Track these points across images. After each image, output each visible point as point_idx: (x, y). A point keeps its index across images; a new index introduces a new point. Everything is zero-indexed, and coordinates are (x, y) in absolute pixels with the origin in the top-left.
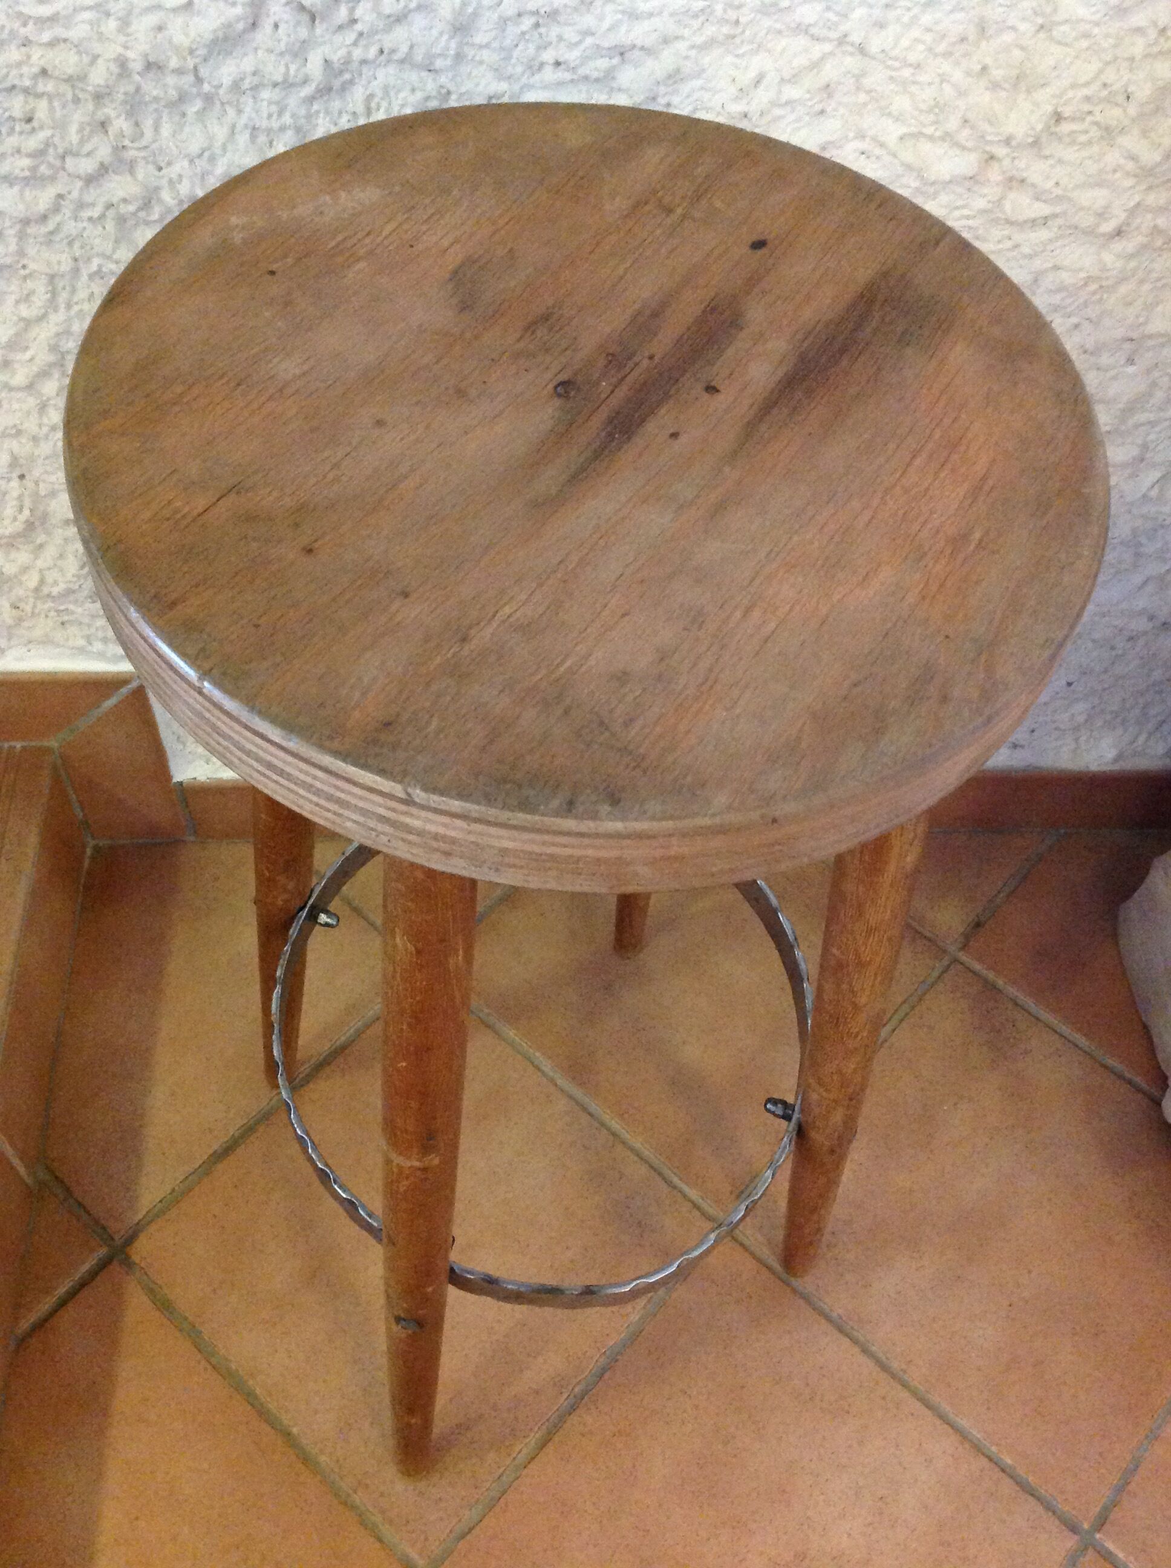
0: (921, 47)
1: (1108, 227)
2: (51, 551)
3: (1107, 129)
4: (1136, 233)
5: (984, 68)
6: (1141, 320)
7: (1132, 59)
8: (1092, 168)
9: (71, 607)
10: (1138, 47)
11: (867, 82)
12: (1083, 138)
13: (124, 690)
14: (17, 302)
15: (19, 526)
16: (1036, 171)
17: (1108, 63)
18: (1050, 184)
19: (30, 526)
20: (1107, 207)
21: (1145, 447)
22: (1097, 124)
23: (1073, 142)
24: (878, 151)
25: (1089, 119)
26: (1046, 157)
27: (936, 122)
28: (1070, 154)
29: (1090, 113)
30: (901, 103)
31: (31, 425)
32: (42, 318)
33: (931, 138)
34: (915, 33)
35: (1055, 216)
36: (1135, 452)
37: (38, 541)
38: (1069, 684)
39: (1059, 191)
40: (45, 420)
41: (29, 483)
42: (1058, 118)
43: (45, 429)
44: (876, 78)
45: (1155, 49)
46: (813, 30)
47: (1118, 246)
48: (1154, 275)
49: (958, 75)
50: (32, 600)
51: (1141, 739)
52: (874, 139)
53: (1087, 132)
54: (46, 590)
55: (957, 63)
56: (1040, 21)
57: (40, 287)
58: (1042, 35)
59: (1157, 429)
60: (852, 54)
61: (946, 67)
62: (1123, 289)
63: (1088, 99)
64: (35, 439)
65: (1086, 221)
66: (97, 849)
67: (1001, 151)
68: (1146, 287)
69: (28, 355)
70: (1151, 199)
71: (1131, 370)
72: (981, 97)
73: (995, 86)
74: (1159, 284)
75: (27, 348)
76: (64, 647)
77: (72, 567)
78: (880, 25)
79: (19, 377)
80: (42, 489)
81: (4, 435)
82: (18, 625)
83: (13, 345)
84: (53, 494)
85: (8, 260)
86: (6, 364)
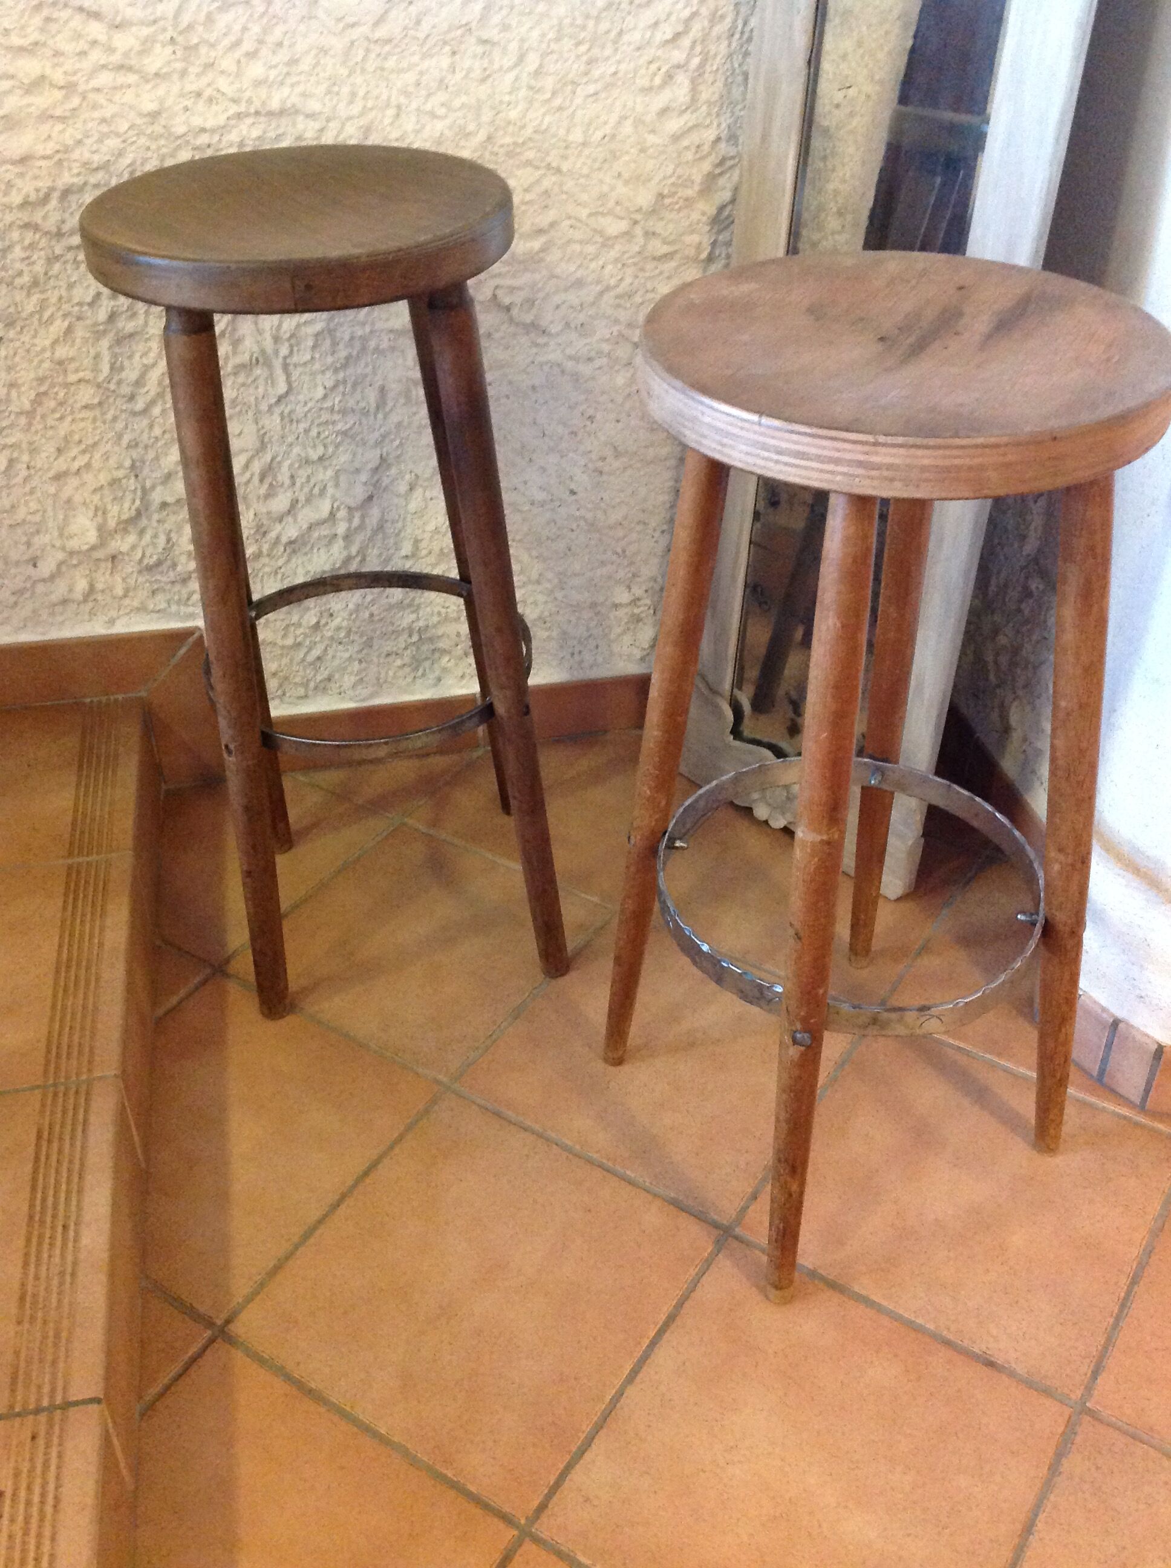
0: (586, 167)
1: (704, 255)
2: (149, 532)
3: (686, 200)
5: (620, 175)
7: (688, 162)
8: (685, 223)
9: (159, 577)
10: (689, 156)
12: (677, 207)
13: (191, 640)
14: (141, 357)
15: (133, 513)
16: (659, 227)
17: (677, 166)
18: (668, 234)
19: (139, 514)
20: (699, 244)
22: (681, 197)
23: (673, 210)
24: (578, 224)
25: (678, 195)
26: (662, 219)
27: (603, 205)
28: (673, 215)
29: (677, 192)
30: (584, 197)
33: (602, 214)
34: (582, 160)
35: (676, 252)
37: (143, 525)
39: (674, 237)
40: (152, 435)
41: (140, 480)
42: (661, 196)
43: (152, 441)
44: (569, 185)
45: (698, 156)
49: (608, 180)
50: (135, 573)
52: (576, 219)
53: (677, 203)
54: (146, 561)
55: (606, 173)
56: (639, 147)
58: (642, 155)
60: (554, 174)
61: (601, 175)
63: (673, 184)
64: (146, 447)
65: (692, 253)
66: (166, 791)
67: (638, 217)
69: (146, 389)
70: (721, 237)
72: (621, 190)
73: (627, 182)
76: (152, 611)
77: (162, 541)
78: (565, 157)
79: (140, 405)
80: (148, 484)
81: (129, 447)
82: (125, 596)
83: (139, 383)
84: (153, 487)
85: (139, 329)
86: (132, 398)
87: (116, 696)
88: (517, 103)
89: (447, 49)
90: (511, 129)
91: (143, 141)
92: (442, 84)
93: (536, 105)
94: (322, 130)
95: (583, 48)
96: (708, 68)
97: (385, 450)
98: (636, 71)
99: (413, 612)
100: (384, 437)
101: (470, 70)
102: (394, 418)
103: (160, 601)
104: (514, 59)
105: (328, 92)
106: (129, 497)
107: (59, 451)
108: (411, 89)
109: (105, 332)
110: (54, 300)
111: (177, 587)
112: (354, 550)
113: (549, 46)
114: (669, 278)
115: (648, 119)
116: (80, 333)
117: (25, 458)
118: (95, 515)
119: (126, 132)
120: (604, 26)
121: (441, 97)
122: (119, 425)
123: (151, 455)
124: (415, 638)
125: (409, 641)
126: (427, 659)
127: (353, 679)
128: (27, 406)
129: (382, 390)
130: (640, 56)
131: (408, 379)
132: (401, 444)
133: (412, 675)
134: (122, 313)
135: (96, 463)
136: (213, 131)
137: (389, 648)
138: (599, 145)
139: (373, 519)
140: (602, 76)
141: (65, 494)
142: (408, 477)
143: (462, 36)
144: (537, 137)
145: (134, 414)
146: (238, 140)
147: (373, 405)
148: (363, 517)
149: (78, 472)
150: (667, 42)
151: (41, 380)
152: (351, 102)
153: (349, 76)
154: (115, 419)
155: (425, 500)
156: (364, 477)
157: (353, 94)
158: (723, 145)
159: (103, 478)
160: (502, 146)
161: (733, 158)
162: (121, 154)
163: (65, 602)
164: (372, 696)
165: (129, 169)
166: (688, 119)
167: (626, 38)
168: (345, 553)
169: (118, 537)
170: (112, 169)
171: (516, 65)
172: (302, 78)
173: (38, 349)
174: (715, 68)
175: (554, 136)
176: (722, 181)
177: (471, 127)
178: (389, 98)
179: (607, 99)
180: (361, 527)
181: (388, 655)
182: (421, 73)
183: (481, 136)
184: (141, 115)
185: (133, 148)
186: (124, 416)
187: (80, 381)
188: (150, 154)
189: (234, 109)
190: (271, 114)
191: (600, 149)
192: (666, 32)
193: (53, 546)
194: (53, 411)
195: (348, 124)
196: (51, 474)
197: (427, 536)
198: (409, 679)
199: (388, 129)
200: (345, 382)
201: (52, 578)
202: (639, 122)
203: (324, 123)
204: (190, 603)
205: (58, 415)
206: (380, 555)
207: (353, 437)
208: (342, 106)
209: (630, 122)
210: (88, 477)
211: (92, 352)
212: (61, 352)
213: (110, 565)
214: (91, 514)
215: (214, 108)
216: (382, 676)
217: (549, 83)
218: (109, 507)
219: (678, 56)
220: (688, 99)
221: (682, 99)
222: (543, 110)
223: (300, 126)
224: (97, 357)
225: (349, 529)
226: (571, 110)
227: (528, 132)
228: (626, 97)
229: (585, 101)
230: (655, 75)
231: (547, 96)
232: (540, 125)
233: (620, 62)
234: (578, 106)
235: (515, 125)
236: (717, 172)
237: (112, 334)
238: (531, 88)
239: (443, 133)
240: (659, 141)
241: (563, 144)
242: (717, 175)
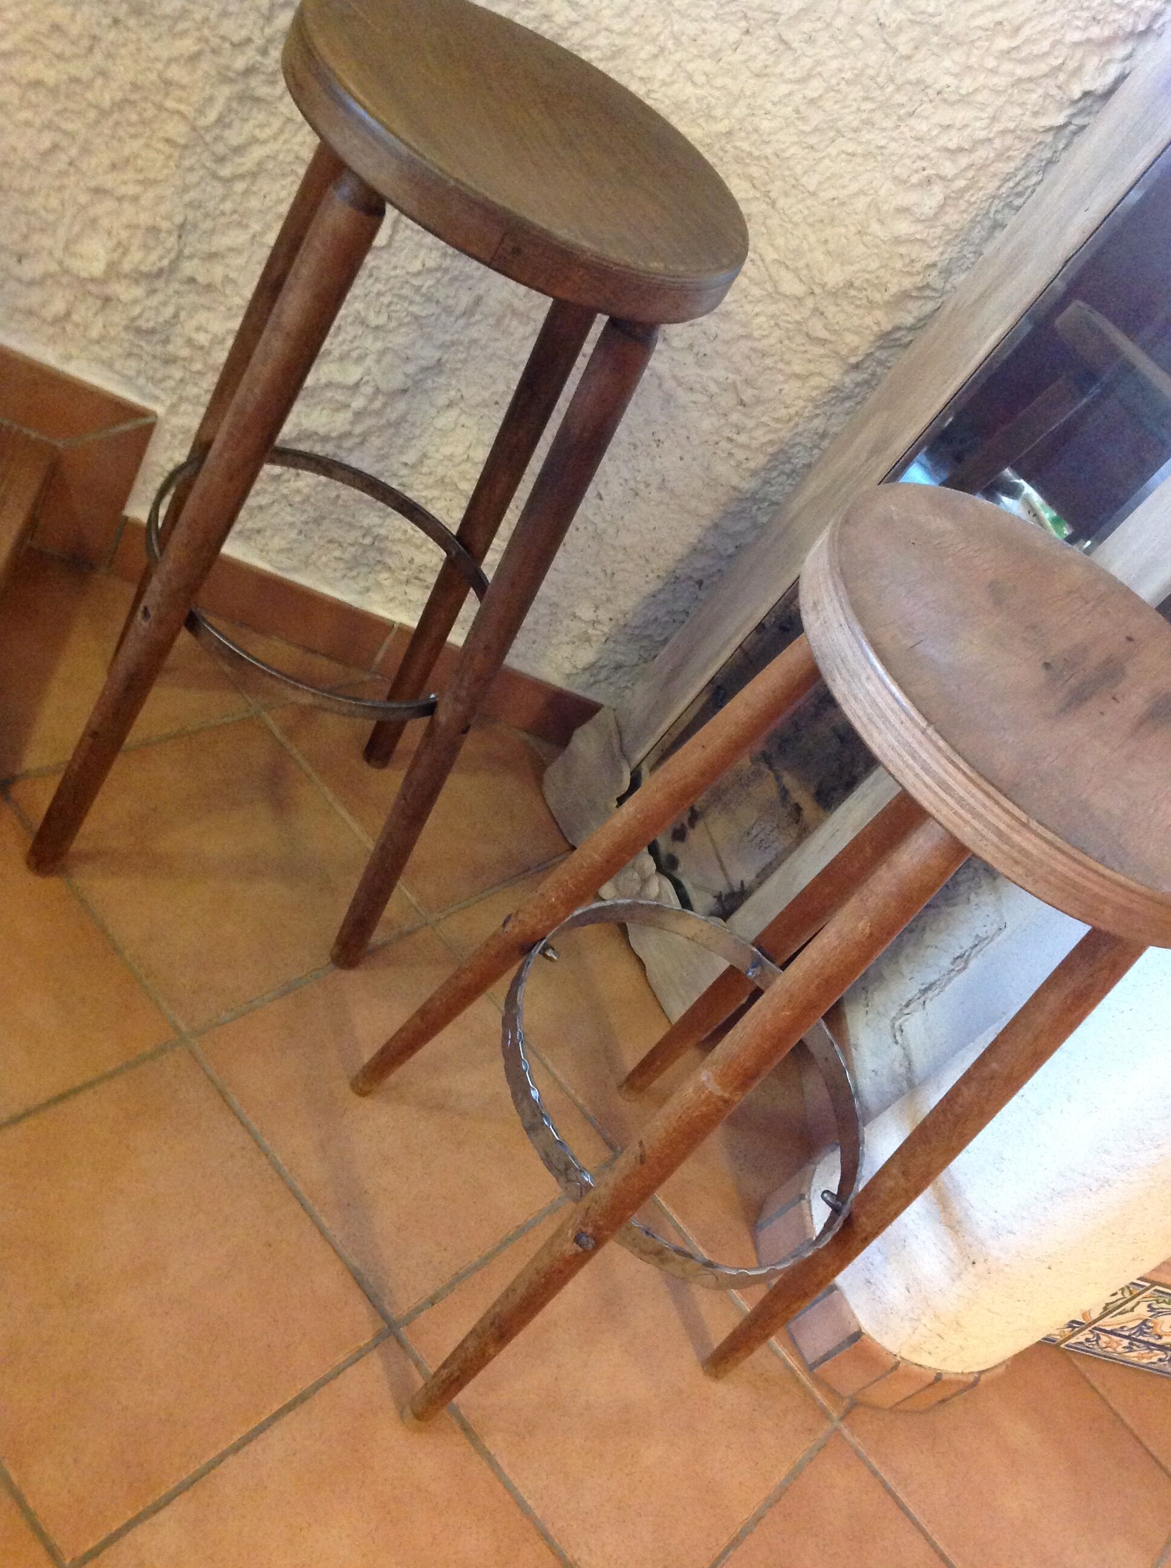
0: (800, 215)
1: (853, 361)
2: (159, 297)
3: (870, 302)
4: (864, 371)
5: (826, 242)
7: (894, 269)
8: (856, 321)
9: (143, 343)
10: (899, 265)
11: (769, 222)
12: (858, 302)
13: (141, 422)
15: (155, 269)
16: (831, 310)
17: (882, 266)
18: (834, 321)
19: (160, 273)
20: (856, 348)
22: (867, 297)
23: (853, 302)
24: (759, 263)
25: (865, 293)
26: (838, 305)
27: (793, 260)
28: (850, 309)
29: (866, 289)
30: (780, 241)
31: (210, 206)
32: (264, 142)
33: (787, 267)
34: (800, 206)
35: (831, 342)
37: (158, 286)
39: (837, 328)
40: (221, 207)
41: (182, 242)
42: (851, 285)
44: (774, 222)
45: (906, 269)
46: (755, 181)
47: (855, 374)
49: (812, 239)
50: (121, 327)
52: (760, 256)
53: (860, 299)
54: (139, 322)
55: (814, 232)
56: (860, 228)
57: (277, 123)
58: (858, 237)
60: (768, 204)
61: (809, 231)
63: (867, 280)
65: (844, 352)
67: (818, 290)
69: (243, 160)
70: (878, 354)
72: (819, 255)
73: (828, 253)
76: (117, 373)
77: (168, 312)
78: (786, 194)
79: (226, 171)
80: (188, 251)
81: (190, 205)
82: (98, 342)
83: (238, 150)
84: (191, 257)
86: (221, 160)
87: (30, 432)
88: (775, 117)
89: (743, 24)
90: (755, 137)
92: (716, 55)
93: (792, 130)
94: (576, 23)
95: (869, 106)
96: (967, 196)
97: (446, 356)
98: (902, 157)
99: (380, 517)
100: (453, 343)
101: (753, 58)
102: (474, 333)
103: (131, 366)
104: (798, 75)
106: (160, 251)
107: (114, 166)
108: (684, 39)
109: (231, 81)
110: (198, 17)
111: (157, 364)
112: (359, 429)
113: (838, 84)
114: (810, 361)
115: (885, 207)
116: (205, 65)
117: (74, 152)
118: (114, 250)
120: (900, 98)
121: (708, 65)
122: (192, 178)
123: (208, 224)
124: (368, 541)
125: (360, 540)
126: (367, 565)
127: (284, 544)
128: (106, 102)
129: (478, 301)
130: (915, 146)
131: (510, 306)
132: (464, 361)
133: (344, 572)
134: (263, 73)
135: (146, 201)
137: (335, 536)
138: (823, 204)
139: (393, 414)
140: (869, 142)
141: (92, 212)
142: (453, 393)
143: (766, 22)
144: (773, 159)
145: (215, 176)
147: (461, 308)
148: (385, 405)
149: (120, 199)
150: (947, 150)
151: (135, 87)
152: (620, 15)
154: (191, 169)
155: (456, 424)
156: (411, 369)
158: (935, 273)
159: (144, 219)
160: (735, 148)
161: (935, 290)
163: (30, 313)
164: (295, 569)
166: (920, 230)
167: (913, 121)
168: (348, 427)
169: (124, 282)
171: (798, 81)
173: (152, 54)
174: (973, 200)
175: (789, 168)
176: (912, 305)
177: (719, 112)
178: (659, 34)
179: (860, 165)
180: (379, 413)
181: (330, 541)
182: (704, 31)
183: (722, 127)
186: (202, 172)
187: (179, 112)
191: (825, 207)
192: (953, 140)
193: (51, 254)
194: (130, 124)
196: (92, 184)
197: (439, 456)
198: (338, 574)
199: (639, 63)
200: (446, 270)
201: (31, 283)
202: (874, 205)
203: (580, 19)
204: (163, 385)
205: (132, 130)
206: (381, 449)
207: (421, 327)
208: (607, 12)
209: (868, 199)
210: (128, 208)
211: (208, 91)
212: (176, 73)
213: (99, 304)
214: (110, 244)
216: (314, 557)
217: (816, 118)
218: (133, 250)
219: (948, 168)
220: (931, 213)
221: (926, 210)
222: (796, 139)
224: (211, 99)
225: (365, 408)
226: (820, 155)
227: (768, 151)
228: (878, 175)
229: (838, 155)
230: (917, 171)
231: (807, 128)
232: (784, 151)
233: (893, 139)
234: (829, 155)
235: (761, 135)
236: (914, 294)
237: (238, 87)
238: (797, 111)
239: (686, 102)
240: (881, 234)
241: (793, 182)
242: (911, 297)
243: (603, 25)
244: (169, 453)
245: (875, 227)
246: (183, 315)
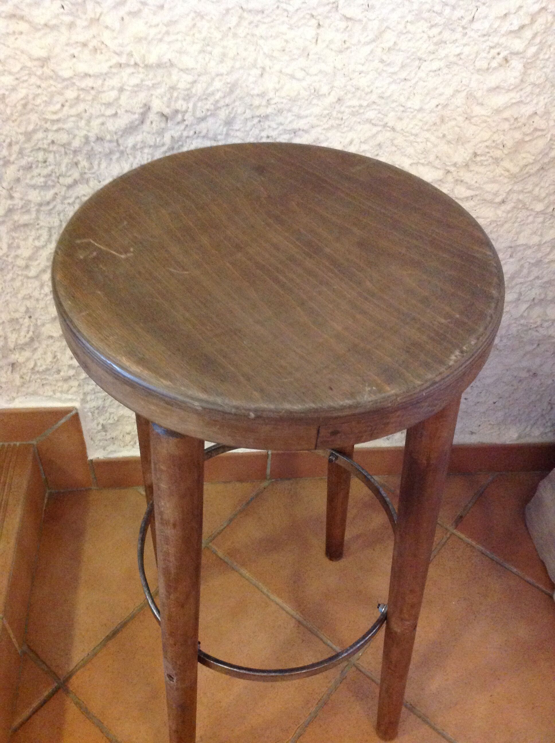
0: (417, 127)
1: (498, 199)
2: (40, 351)
3: (496, 159)
4: (510, 202)
5: (444, 136)
6: (515, 239)
7: (504, 131)
8: (491, 175)
9: (47, 377)
10: (506, 126)
11: (395, 142)
12: (486, 163)
13: (69, 415)
14: (34, 240)
15: (27, 340)
16: (467, 176)
17: (494, 133)
18: (473, 182)
19: (32, 340)
20: (498, 191)
21: (520, 294)
22: (491, 157)
23: (482, 165)
25: (489, 155)
26: (471, 171)
27: (425, 158)
28: (481, 169)
29: (488, 153)
30: (410, 150)
31: (36, 294)
32: (44, 247)
33: (423, 164)
34: (415, 122)
35: (477, 195)
36: (516, 296)
37: (35, 347)
38: (494, 403)
39: (477, 185)
40: (42, 291)
41: (33, 319)
42: (475, 155)
43: (42, 296)
44: (400, 140)
45: (513, 127)
46: (373, 122)
47: (503, 207)
48: (519, 220)
49: (433, 138)
50: (29, 374)
51: (528, 429)
53: (487, 160)
54: (37, 369)
55: (433, 134)
56: (466, 116)
58: (467, 122)
59: (525, 286)
60: (390, 131)
61: (428, 135)
62: (506, 226)
63: (487, 147)
64: (37, 300)
65: (489, 197)
66: (51, 494)
67: (452, 169)
68: (516, 225)
69: (37, 263)
70: (516, 188)
71: (511, 260)
72: (444, 147)
73: (449, 142)
74: (522, 223)
75: (37, 260)
76: (42, 396)
77: (49, 358)
78: (400, 119)
79: (32, 273)
80: (39, 323)
81: (24, 298)
82: (22, 386)
83: (31, 258)
84: (43, 325)
85: (32, 222)
86: (27, 267)
87: (15, 443)
88: (368, 73)
89: (314, 22)
90: (358, 94)
91: (33, 80)
92: (306, 53)
93: (385, 75)
94: (195, 82)
95: (435, 31)
96: (541, 56)
98: (477, 53)
101: (331, 42)
103: (48, 390)
104: (371, 36)
105: (202, 51)
106: (24, 329)
108: (276, 54)
109: (3, 222)
111: (60, 384)
113: (406, 27)
115: (479, 94)
119: (18, 72)
120: (458, 13)
121: (302, 62)
122: (17, 284)
123: (41, 304)
130: (485, 42)
134: (17, 209)
136: (96, 76)
138: (431, 112)
140: (447, 56)
143: (329, 12)
144: (379, 101)
145: (27, 278)
146: (119, 85)
150: (511, 32)
152: (222, 61)
153: (221, 39)
154: (13, 279)
157: (224, 55)
158: (537, 118)
159: (5, 317)
160: (349, 107)
162: (14, 89)
165: (23, 102)
166: (514, 96)
167: (476, 25)
169: (16, 353)
170: (7, 101)
171: (374, 41)
172: (180, 37)
174: (547, 56)
175: (394, 101)
176: (528, 147)
177: (325, 89)
178: (256, 60)
179: (447, 74)
182: (287, 41)
183: (332, 98)
184: (31, 59)
185: (25, 85)
186: (20, 278)
188: (40, 91)
189: (115, 59)
190: (147, 66)
191: (433, 114)
192: (515, 23)
195: (217, 79)
199: (252, 86)
202: (470, 96)
204: (70, 392)
208: (213, 64)
209: (464, 94)
213: (10, 369)
215: (99, 56)
217: (399, 59)
218: (9, 334)
219: (517, 45)
220: (518, 81)
221: (512, 80)
222: (390, 80)
223: (174, 78)
226: (413, 81)
227: (374, 97)
228: (464, 74)
229: (427, 75)
230: (494, 58)
231: (396, 69)
232: (383, 93)
233: (465, 45)
234: (420, 79)
235: (363, 90)
236: (527, 139)
237: (10, 224)
238: (382, 61)
239: (299, 94)
240: (483, 112)
241: (402, 109)
242: (527, 142)
243: (213, 74)
244: (95, 422)
245: (477, 110)
246: (59, 355)
